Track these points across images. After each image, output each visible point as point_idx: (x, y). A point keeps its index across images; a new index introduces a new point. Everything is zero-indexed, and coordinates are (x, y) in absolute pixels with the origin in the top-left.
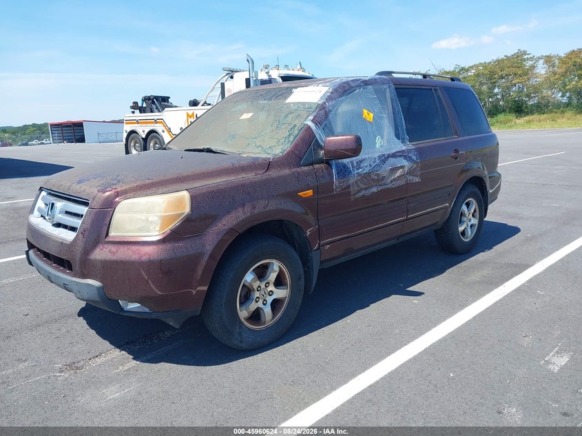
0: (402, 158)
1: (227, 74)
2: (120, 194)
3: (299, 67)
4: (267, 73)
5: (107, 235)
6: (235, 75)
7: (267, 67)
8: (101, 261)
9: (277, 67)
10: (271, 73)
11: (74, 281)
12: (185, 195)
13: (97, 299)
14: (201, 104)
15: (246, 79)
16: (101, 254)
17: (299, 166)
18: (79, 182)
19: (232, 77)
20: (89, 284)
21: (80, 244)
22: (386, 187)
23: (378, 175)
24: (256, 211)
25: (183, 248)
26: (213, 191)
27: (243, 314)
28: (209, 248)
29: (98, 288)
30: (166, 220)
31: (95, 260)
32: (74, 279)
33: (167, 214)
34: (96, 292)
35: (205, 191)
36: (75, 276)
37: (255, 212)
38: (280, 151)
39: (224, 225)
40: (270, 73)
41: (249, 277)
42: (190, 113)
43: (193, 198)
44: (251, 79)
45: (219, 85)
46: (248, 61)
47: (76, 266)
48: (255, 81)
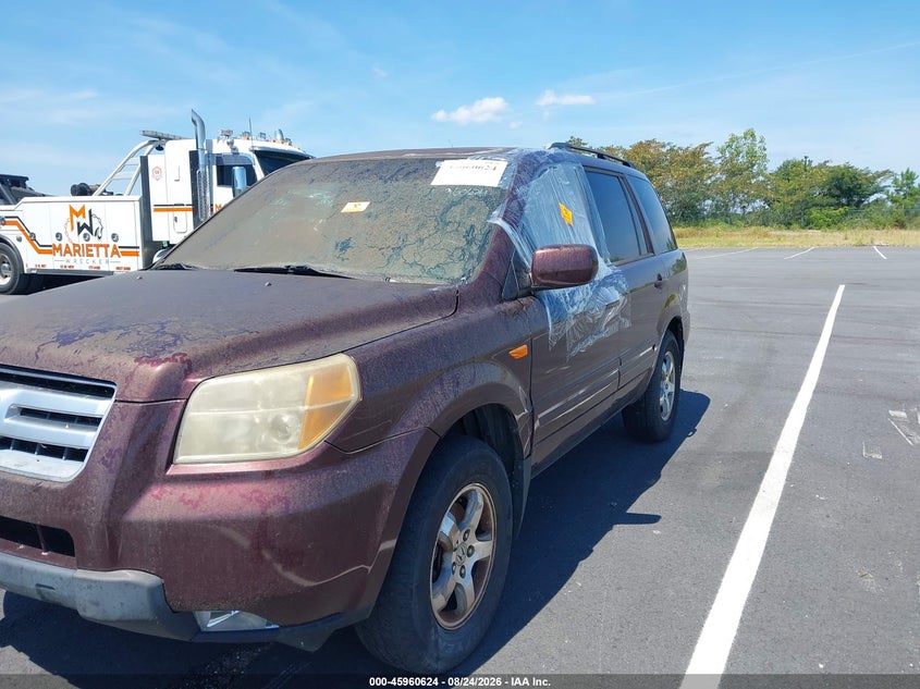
0: (613, 288)
1: (151, 142)
2: (194, 366)
3: (279, 137)
4: (231, 144)
5: (170, 461)
6: (169, 146)
7: (228, 134)
8: (161, 525)
9: (247, 135)
10: (237, 143)
11: (84, 580)
12: (345, 363)
13: (147, 615)
14: (100, 190)
15: (191, 152)
16: (157, 505)
17: (501, 301)
18: (65, 340)
19: (160, 148)
20: (127, 584)
21: (102, 488)
22: (600, 336)
23: (593, 317)
24: (462, 389)
25: (352, 479)
26: (391, 353)
27: (439, 601)
28: (394, 475)
29: (152, 591)
30: (312, 421)
31: (142, 524)
32: (81, 574)
33: (316, 407)
34: (145, 598)
35: (377, 354)
36: (82, 565)
37: (461, 393)
38: (461, 273)
39: (417, 423)
40: (235, 144)
41: (447, 525)
42: (77, 207)
43: (362, 369)
44: (200, 153)
45: (137, 160)
46: (194, 121)
47: (90, 542)
48: (208, 155)
